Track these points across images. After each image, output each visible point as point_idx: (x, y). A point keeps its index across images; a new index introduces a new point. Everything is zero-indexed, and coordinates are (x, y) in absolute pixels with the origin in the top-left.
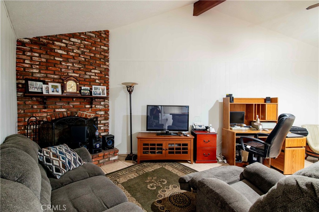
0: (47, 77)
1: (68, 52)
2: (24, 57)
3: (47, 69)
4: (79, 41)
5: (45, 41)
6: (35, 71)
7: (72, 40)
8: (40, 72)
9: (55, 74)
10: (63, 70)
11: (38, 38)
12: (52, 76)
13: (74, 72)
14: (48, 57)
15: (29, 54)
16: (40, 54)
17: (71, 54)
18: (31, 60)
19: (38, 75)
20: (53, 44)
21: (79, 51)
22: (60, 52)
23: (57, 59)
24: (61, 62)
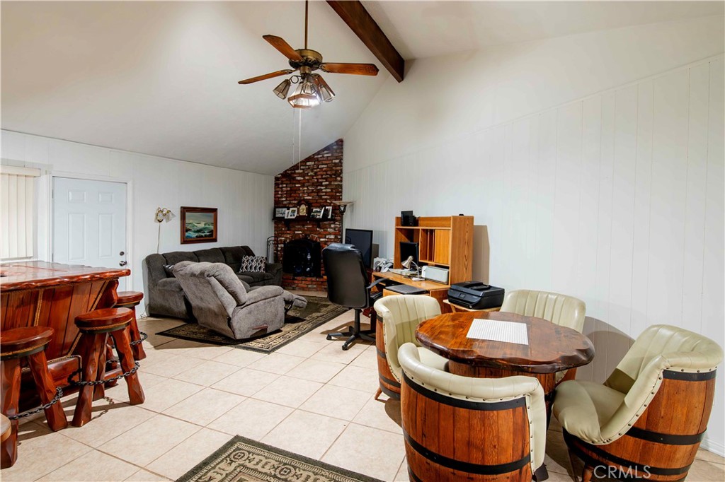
0: (290, 203)
1: (304, 177)
2: (278, 189)
3: (291, 197)
4: (313, 163)
5: (289, 172)
6: (284, 199)
7: (308, 163)
8: (286, 200)
9: (295, 200)
10: (301, 195)
11: (286, 171)
12: (294, 202)
13: (308, 196)
14: (290, 185)
15: (281, 186)
16: (287, 184)
17: (307, 178)
18: (282, 191)
19: (285, 203)
20: (295, 173)
21: (312, 174)
22: (299, 178)
23: (297, 185)
24: (299, 187)
